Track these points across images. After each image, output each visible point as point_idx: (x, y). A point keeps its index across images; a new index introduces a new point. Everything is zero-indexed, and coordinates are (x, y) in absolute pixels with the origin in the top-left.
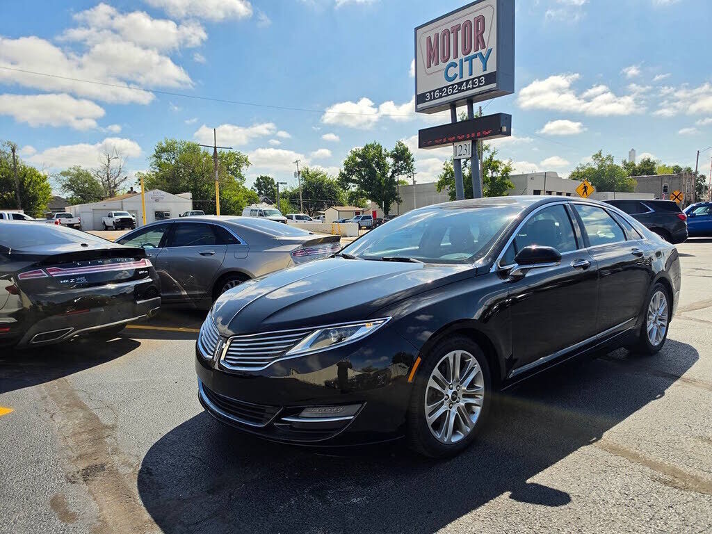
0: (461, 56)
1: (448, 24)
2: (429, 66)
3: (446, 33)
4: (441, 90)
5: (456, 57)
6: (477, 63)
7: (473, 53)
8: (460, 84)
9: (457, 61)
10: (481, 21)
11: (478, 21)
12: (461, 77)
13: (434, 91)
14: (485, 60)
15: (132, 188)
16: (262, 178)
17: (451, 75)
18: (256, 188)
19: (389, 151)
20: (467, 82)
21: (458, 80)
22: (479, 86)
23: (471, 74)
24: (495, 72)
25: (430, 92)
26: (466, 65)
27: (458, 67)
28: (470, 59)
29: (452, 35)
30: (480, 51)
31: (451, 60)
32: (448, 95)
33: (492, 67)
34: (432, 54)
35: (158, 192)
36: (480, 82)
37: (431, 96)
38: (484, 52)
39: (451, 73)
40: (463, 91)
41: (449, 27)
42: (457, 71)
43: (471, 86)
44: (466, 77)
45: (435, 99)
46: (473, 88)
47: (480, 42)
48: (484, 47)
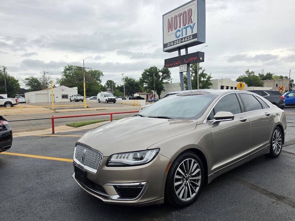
0: (182, 27)
1: (177, 13)
2: (169, 32)
3: (176, 17)
4: (174, 42)
5: (180, 27)
6: (189, 29)
7: (187, 25)
8: (182, 39)
9: (180, 29)
10: (191, 11)
11: (189, 11)
12: (182, 36)
13: (171, 42)
14: (192, 28)
15: (54, 85)
16: (109, 81)
17: (178, 35)
18: (106, 85)
19: (160, 70)
20: (185, 38)
21: (181, 37)
22: (190, 40)
23: (186, 35)
24: (197, 33)
25: (169, 43)
26: (184, 30)
27: (181, 32)
28: (186, 28)
29: (178, 18)
30: (190, 24)
31: (178, 28)
32: (177, 44)
33: (195, 31)
34: (170, 26)
35: (63, 87)
36: (190, 38)
37: (169, 44)
38: (192, 25)
39: (178, 34)
40: (183, 42)
41: (177, 14)
42: (180, 33)
43: (186, 40)
44: (184, 36)
45: (171, 46)
46: (187, 41)
47: (190, 20)
48: (192, 22)
